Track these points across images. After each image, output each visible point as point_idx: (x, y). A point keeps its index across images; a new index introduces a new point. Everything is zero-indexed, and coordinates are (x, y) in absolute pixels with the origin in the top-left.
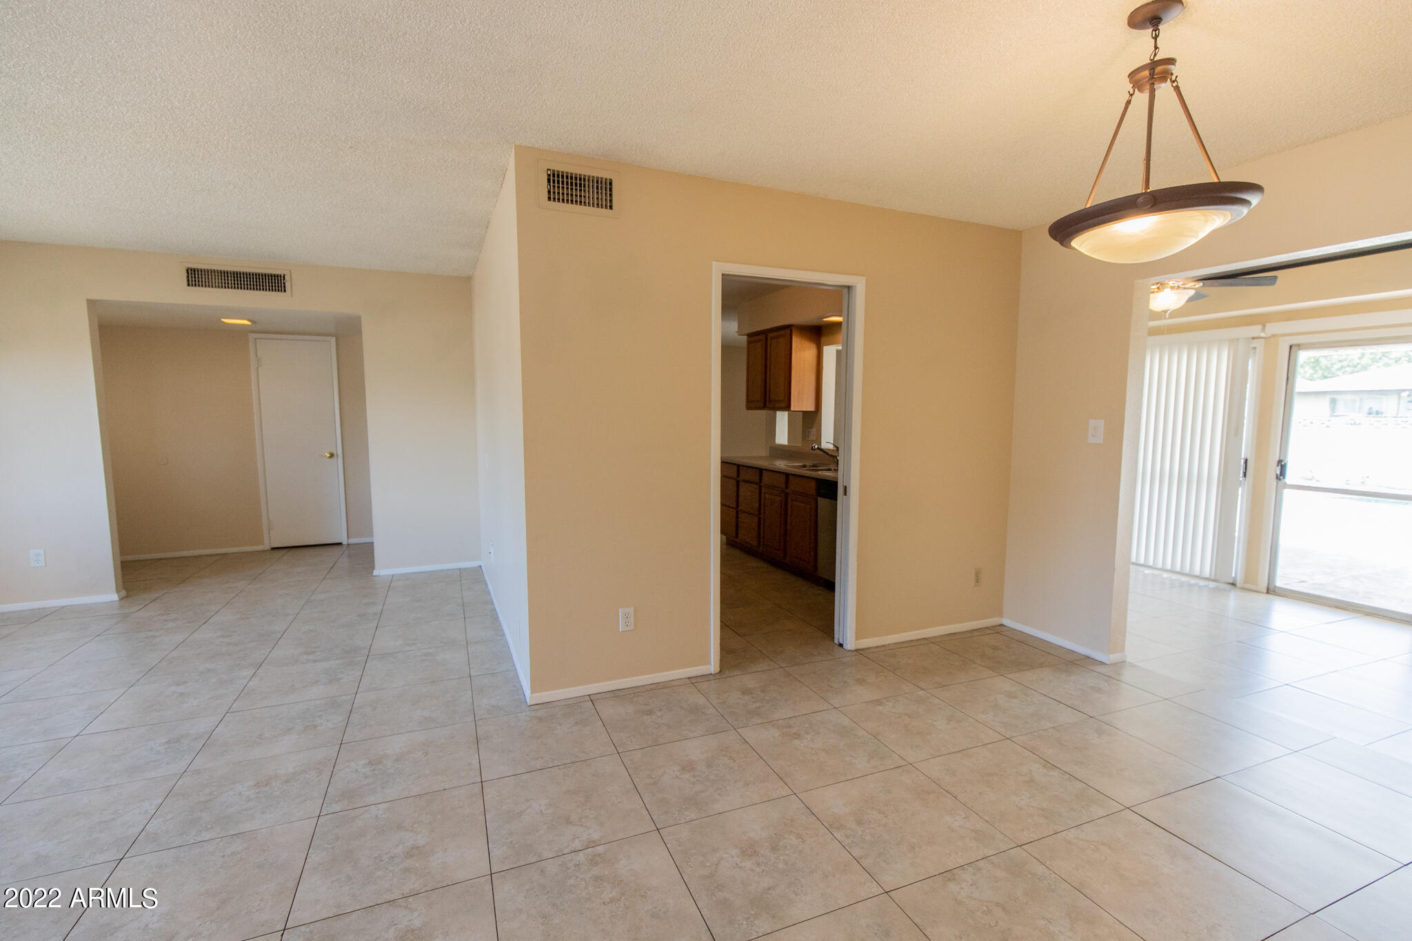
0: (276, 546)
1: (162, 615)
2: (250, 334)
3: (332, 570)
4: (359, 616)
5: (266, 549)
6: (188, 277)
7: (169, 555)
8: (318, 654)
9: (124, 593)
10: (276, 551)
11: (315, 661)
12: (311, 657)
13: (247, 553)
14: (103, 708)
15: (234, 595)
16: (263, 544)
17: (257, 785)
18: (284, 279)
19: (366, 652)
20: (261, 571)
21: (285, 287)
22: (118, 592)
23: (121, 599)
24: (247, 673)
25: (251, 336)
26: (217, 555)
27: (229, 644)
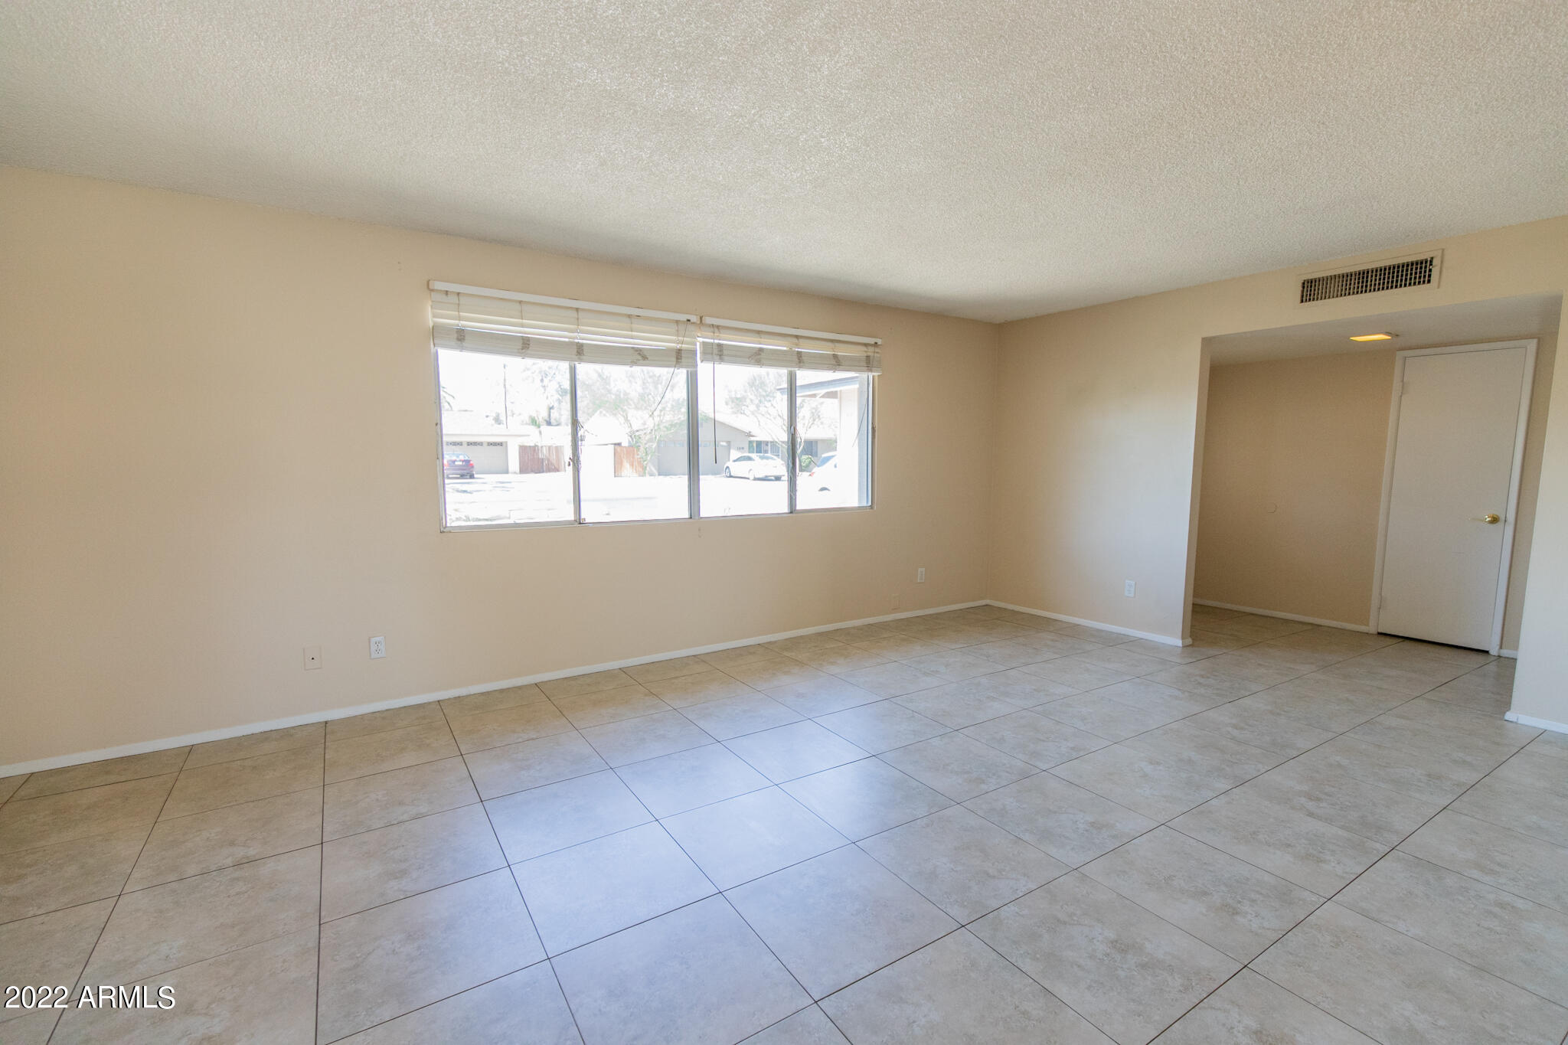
0: (1383, 632)
1: (1202, 676)
2: (1398, 353)
3: (1443, 688)
4: (1429, 775)
5: (1371, 632)
6: (1303, 292)
7: (1260, 611)
8: (1324, 804)
9: (1189, 641)
10: (1382, 638)
11: (1311, 814)
12: (1311, 805)
13: (1342, 630)
14: (1082, 753)
15: (1287, 679)
16: (1368, 625)
17: (1114, 943)
18: (1431, 265)
19: (1395, 840)
20: (1341, 659)
21: (1430, 276)
22: (1183, 638)
23: (1184, 647)
24: (1222, 785)
25: (1400, 354)
26: (1312, 624)
27: (1233, 738)
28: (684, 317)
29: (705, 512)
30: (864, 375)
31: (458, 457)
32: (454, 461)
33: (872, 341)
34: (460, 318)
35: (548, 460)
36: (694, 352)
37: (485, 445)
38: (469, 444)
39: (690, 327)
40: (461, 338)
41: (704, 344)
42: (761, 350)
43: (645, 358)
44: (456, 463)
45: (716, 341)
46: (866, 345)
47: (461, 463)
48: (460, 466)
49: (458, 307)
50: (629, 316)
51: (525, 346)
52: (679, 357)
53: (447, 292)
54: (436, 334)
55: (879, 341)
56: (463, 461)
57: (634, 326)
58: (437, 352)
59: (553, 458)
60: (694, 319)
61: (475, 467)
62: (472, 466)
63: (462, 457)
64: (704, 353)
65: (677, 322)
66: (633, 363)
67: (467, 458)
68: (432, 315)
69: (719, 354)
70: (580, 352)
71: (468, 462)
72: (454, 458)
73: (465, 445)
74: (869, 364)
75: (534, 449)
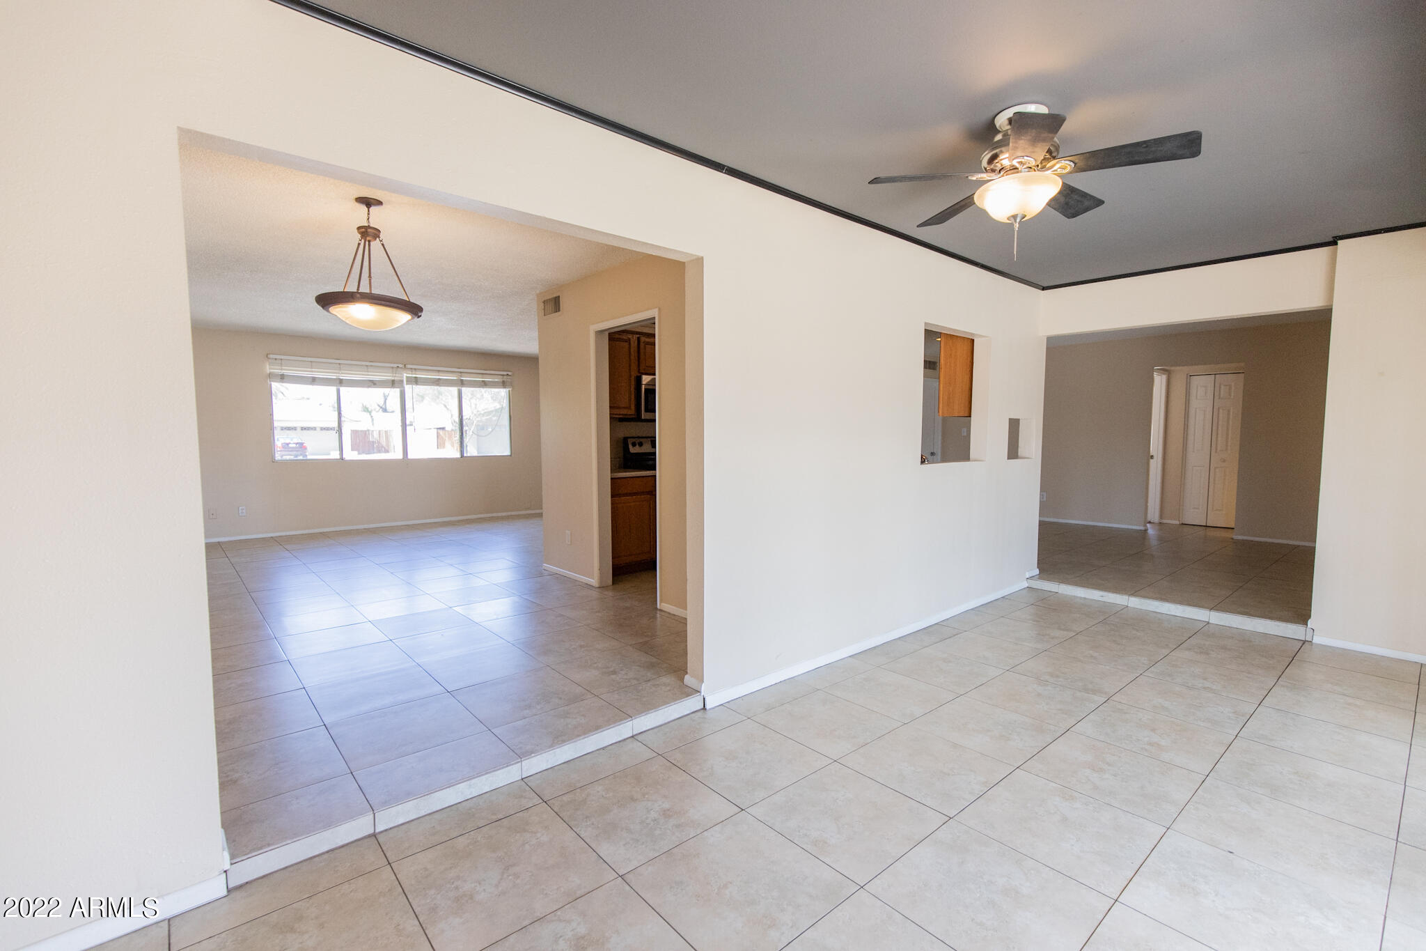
28: (396, 365)
29: (410, 456)
30: (505, 390)
31: (292, 440)
32: (288, 444)
33: (505, 373)
34: (282, 369)
35: (379, 442)
36: (402, 381)
37: (318, 429)
38: (303, 429)
39: (399, 369)
40: (282, 378)
41: (407, 377)
42: (439, 379)
43: (375, 384)
44: (290, 445)
45: (414, 376)
46: (503, 375)
47: (294, 445)
48: (293, 448)
49: (281, 365)
50: (367, 366)
51: (314, 381)
52: (393, 384)
53: (276, 359)
54: (271, 376)
55: (510, 373)
56: (297, 444)
57: (369, 370)
58: (271, 385)
59: (384, 442)
60: (400, 366)
61: (308, 448)
62: (305, 448)
63: (296, 441)
64: (407, 381)
65: (393, 368)
66: (369, 387)
67: (301, 441)
68: (268, 369)
69: (416, 381)
70: (341, 382)
71: (301, 444)
72: (287, 441)
73: (299, 429)
74: (504, 384)
75: (365, 434)
